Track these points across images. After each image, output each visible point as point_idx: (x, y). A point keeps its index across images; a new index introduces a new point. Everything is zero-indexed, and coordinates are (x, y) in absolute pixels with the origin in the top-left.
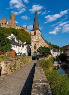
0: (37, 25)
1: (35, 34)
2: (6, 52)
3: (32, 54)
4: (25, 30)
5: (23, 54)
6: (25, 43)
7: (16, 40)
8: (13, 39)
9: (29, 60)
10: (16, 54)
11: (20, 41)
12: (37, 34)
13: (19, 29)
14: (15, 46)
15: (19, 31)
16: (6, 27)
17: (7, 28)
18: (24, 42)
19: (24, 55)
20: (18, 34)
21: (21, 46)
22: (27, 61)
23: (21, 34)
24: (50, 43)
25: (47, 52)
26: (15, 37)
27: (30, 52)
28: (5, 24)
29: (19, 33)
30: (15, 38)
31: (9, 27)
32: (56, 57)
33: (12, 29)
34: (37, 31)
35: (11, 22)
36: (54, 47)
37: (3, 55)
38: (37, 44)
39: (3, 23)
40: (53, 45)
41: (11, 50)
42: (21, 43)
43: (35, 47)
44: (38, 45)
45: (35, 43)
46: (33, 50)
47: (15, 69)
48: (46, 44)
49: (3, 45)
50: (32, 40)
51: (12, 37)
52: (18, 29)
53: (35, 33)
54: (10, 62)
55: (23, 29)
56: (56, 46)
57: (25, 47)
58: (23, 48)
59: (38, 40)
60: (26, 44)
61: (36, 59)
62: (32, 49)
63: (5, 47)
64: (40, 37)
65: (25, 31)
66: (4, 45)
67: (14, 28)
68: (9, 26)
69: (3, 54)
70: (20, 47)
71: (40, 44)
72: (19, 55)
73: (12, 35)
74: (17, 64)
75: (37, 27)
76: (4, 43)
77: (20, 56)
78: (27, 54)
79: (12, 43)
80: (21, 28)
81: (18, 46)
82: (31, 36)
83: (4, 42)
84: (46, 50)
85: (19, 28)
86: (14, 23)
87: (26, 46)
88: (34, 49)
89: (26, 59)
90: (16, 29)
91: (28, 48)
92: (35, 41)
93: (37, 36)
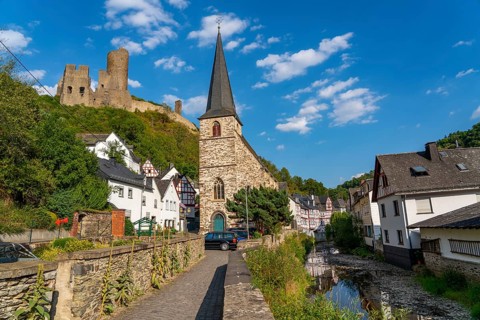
0: (225, 93)
1: (214, 134)
2: (81, 217)
3: (206, 221)
4: (171, 116)
5: (162, 225)
6: (173, 172)
7: (128, 161)
8: (116, 158)
9: (190, 253)
10: (128, 228)
11: (148, 165)
12: (223, 134)
13: (146, 114)
14: (126, 188)
15: (143, 119)
16: (87, 105)
17: (91, 109)
18: (169, 169)
19: (169, 231)
20: (139, 135)
21: (154, 186)
22: (180, 257)
23: (151, 131)
24: (284, 170)
25: (272, 213)
26: (124, 148)
27: (198, 214)
28: (82, 89)
29: (143, 128)
30: (127, 152)
31: (98, 104)
32: (316, 232)
33: (113, 112)
34: (223, 122)
35: (111, 83)
36: (301, 190)
37: (65, 235)
38: (226, 177)
39: (70, 88)
40: (300, 178)
41: (107, 205)
42: (154, 174)
43: (220, 192)
44: (233, 180)
45: (216, 172)
46: (209, 207)
47: (123, 302)
48: (266, 175)
49: (65, 186)
50: (204, 158)
51: (113, 147)
52: (138, 112)
53: (217, 130)
54: (102, 263)
55: (161, 111)
56: (310, 182)
57: (172, 193)
58: (162, 196)
59: (230, 160)
60: (176, 180)
61: (225, 247)
62: (203, 200)
63: (75, 194)
64: (239, 146)
65: (173, 121)
66: (74, 183)
67: (120, 106)
68: (99, 102)
69: (68, 227)
70: (146, 193)
71: (240, 177)
72: (145, 228)
73: (113, 138)
74: (135, 275)
75: (225, 103)
76: (73, 175)
77: (149, 233)
78: (180, 226)
79: (112, 176)
80: (153, 108)
81: (140, 187)
82: (201, 143)
83: (74, 168)
84: (269, 203)
85: (143, 107)
86: (121, 85)
87: (176, 186)
88: (212, 198)
89: (179, 248)
90: (133, 111)
91: (185, 196)
92: (216, 162)
93: (227, 143)
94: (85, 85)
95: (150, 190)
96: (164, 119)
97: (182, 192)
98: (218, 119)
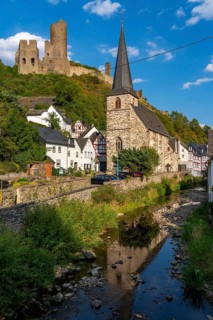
0: (125, 76)
1: (117, 107)
2: (31, 166)
3: (110, 166)
5: (83, 168)
7: (62, 124)
8: (54, 123)
11: (78, 124)
12: (122, 107)
13: (81, 78)
15: (79, 82)
16: (37, 73)
17: (40, 76)
18: (90, 129)
20: (74, 98)
21: (76, 143)
23: (85, 93)
26: (59, 116)
28: (33, 60)
29: (78, 92)
30: (61, 119)
31: (45, 72)
33: (56, 78)
34: (123, 98)
37: (23, 175)
38: (123, 137)
39: (24, 59)
42: (83, 130)
44: (128, 139)
45: (117, 133)
49: (23, 150)
50: (110, 123)
52: (75, 76)
53: (118, 104)
55: (93, 74)
57: (89, 147)
58: (82, 150)
59: (127, 125)
60: (93, 138)
62: (109, 152)
64: (133, 115)
65: (103, 82)
66: (26, 149)
67: (62, 72)
68: (46, 69)
69: (25, 171)
70: (70, 149)
71: (133, 137)
73: (52, 109)
75: (125, 83)
76: (26, 145)
78: (96, 168)
79: (48, 141)
80: (86, 72)
81: (66, 145)
82: (108, 113)
85: (79, 72)
87: (93, 142)
88: (115, 151)
90: (71, 75)
91: (101, 147)
92: (117, 127)
93: (124, 114)
94: (34, 56)
95: (73, 146)
96: (96, 81)
97: (98, 145)
98: (120, 96)
